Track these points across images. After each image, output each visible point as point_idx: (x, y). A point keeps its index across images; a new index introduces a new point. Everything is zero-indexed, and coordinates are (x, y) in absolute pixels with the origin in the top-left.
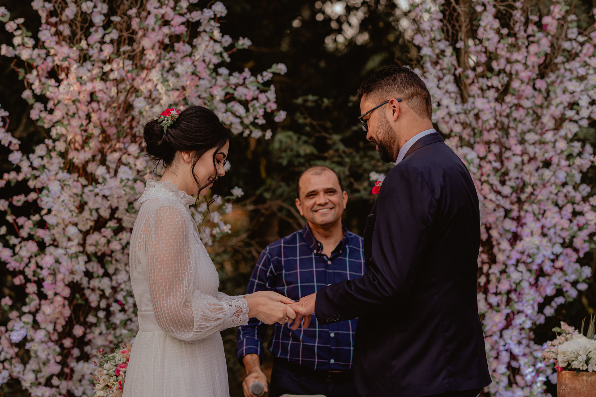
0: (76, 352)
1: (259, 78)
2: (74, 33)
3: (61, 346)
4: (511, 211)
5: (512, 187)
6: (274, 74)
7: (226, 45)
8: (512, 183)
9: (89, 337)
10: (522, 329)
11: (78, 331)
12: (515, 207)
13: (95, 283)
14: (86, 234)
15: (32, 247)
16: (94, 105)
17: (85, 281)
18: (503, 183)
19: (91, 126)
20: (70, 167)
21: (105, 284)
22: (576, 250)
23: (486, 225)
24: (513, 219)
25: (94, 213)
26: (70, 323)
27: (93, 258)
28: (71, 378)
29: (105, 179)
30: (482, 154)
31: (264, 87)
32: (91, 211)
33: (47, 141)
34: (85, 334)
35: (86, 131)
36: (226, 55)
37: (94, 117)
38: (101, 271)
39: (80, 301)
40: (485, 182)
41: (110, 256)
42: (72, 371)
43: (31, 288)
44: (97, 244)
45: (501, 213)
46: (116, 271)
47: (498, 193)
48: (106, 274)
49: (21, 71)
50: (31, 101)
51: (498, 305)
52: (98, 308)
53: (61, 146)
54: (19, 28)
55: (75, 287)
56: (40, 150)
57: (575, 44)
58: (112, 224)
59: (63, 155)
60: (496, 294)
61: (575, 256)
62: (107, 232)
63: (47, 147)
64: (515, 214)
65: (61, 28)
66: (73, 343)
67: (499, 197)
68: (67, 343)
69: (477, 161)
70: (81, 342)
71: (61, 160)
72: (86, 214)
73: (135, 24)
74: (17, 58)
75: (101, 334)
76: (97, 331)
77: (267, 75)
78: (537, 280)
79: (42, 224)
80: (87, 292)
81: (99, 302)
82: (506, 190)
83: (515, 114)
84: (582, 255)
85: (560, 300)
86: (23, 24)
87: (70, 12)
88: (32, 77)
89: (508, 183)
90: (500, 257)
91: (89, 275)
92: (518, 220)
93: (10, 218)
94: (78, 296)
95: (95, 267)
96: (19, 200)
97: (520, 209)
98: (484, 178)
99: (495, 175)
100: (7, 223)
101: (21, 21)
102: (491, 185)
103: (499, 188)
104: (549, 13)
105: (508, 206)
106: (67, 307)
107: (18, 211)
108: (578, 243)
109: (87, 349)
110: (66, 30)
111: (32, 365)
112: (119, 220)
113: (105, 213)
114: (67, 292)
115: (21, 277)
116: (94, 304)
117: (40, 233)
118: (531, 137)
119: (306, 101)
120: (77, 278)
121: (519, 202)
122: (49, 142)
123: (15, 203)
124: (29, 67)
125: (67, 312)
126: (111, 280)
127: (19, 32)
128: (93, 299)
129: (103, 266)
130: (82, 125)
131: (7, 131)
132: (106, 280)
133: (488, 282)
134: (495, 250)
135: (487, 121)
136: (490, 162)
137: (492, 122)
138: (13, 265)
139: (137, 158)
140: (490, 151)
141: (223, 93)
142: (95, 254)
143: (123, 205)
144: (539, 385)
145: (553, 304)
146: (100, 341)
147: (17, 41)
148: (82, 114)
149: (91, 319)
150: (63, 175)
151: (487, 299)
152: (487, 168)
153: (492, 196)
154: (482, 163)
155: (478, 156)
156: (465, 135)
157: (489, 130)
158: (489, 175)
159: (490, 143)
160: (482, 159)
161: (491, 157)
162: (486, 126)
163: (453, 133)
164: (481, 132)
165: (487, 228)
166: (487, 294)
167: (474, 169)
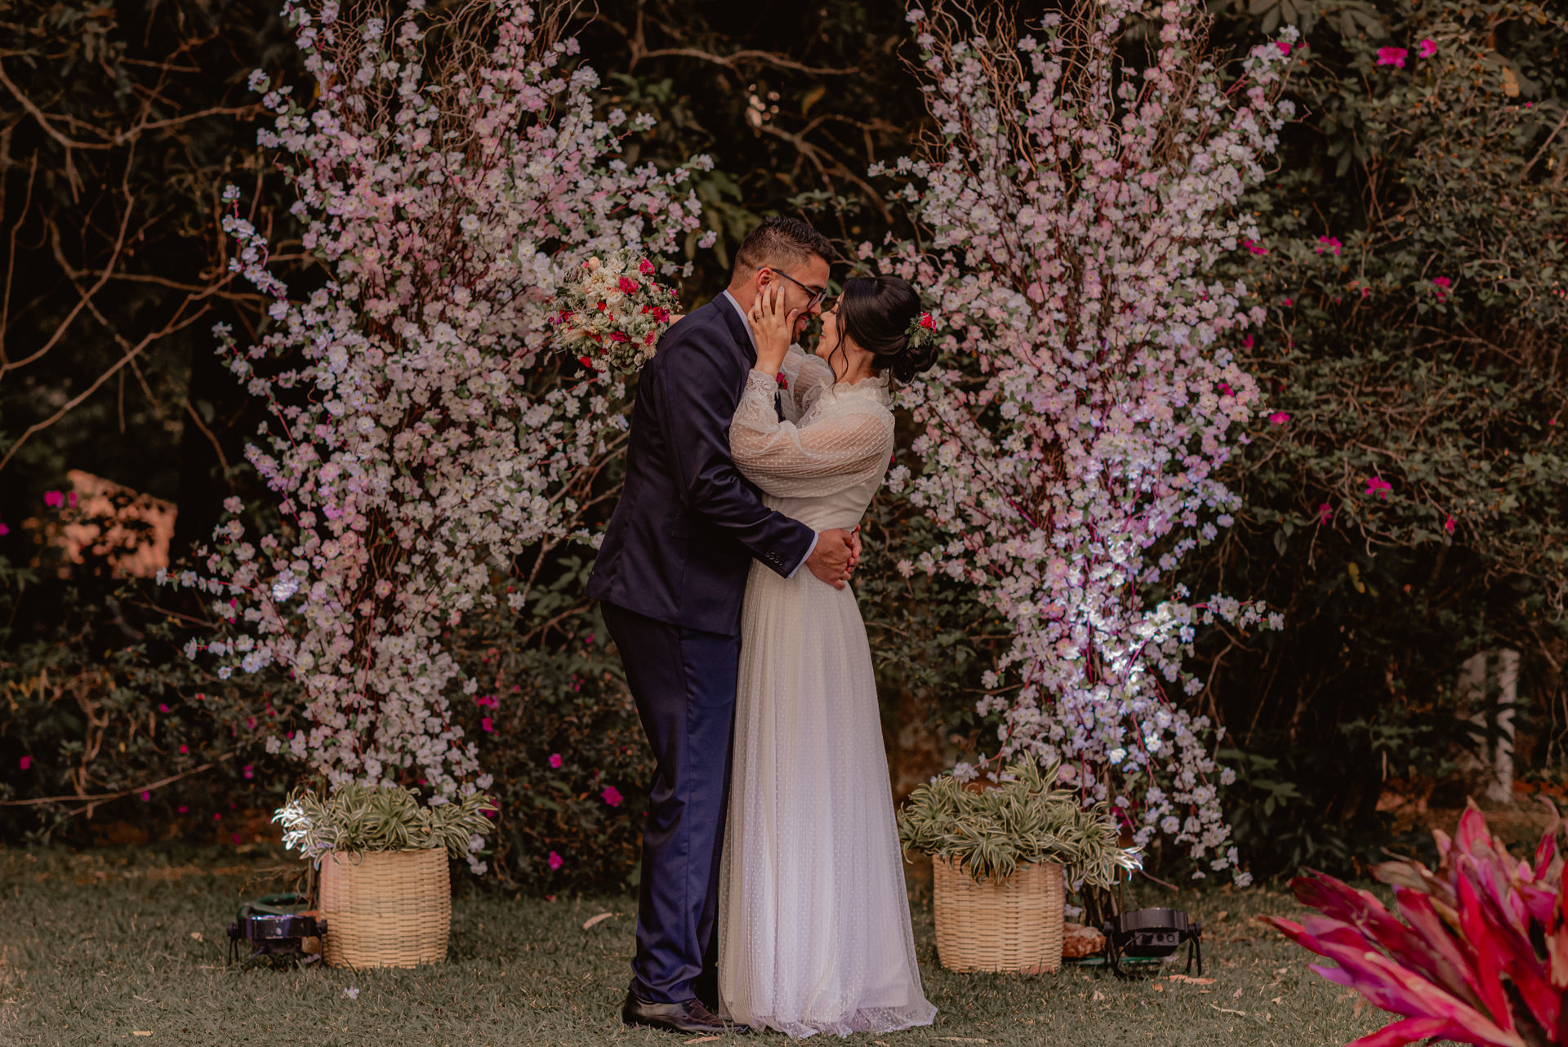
0: (380, 624)
1: (669, 178)
2: (371, 110)
3: (357, 614)
4: (1090, 391)
5: (1087, 353)
6: (692, 170)
7: (617, 124)
8: (1088, 347)
9: (400, 597)
10: (1112, 588)
11: (383, 588)
12: (1098, 387)
13: (408, 510)
14: (393, 432)
15: (307, 453)
16: (402, 227)
17: (391, 506)
18: (1071, 346)
19: (397, 260)
20: (366, 326)
21: (424, 512)
22: (1208, 458)
23: (1047, 415)
24: (1093, 407)
25: (405, 397)
26: (369, 575)
27: (404, 471)
28: (372, 666)
29: (417, 343)
30: (1039, 300)
31: (677, 193)
32: (399, 395)
33: (329, 284)
34: (393, 593)
35: (390, 267)
36: (615, 142)
37: (403, 246)
38: (418, 492)
39: (385, 541)
40: (1043, 344)
41: (433, 468)
42: (374, 653)
43: (307, 519)
44: (409, 448)
45: (1070, 395)
46: (443, 491)
47: (1066, 362)
48: (427, 497)
49: (289, 170)
50: (304, 219)
51: (1068, 548)
52: (413, 550)
53: (351, 291)
54: (284, 102)
55: (377, 517)
56: (320, 298)
57: (1210, 112)
58: (433, 415)
59: (356, 306)
60: (1067, 530)
61: (1205, 468)
62: (425, 428)
63: (330, 293)
64: (1097, 398)
65: (350, 101)
66: (376, 609)
67: (1066, 370)
68: (366, 608)
69: (1028, 310)
70: (388, 607)
71: (351, 313)
72: (392, 399)
73: (464, 96)
74: (282, 148)
75: (417, 592)
76: (411, 587)
77: (682, 174)
78: (1139, 507)
79: (324, 418)
80: (396, 525)
81: (414, 541)
82: (1079, 359)
83: (1094, 233)
84: (1217, 465)
85: (1189, 543)
86: (291, 95)
87: (365, 75)
88: (306, 180)
89: (1081, 346)
90: (1073, 470)
91: (397, 496)
92: (1104, 407)
93: (274, 409)
94: (381, 531)
95: (407, 484)
96: (288, 379)
97: (1105, 389)
98: (1042, 338)
100: (269, 417)
101: (286, 90)
102: (1051, 349)
103: (1066, 354)
104: (1155, 63)
105: (1083, 385)
106: (363, 550)
107: (286, 397)
108: (1208, 446)
109: (398, 619)
110: (359, 104)
111: (310, 642)
112: (445, 410)
113: (422, 399)
114: (361, 524)
115: (292, 502)
116: (406, 545)
117: (321, 430)
118: (1122, 270)
119: (810, 201)
120: (378, 500)
121: (1104, 377)
122: (333, 286)
123: (281, 383)
124: (302, 162)
125: (364, 556)
126: (434, 506)
127: (284, 109)
128: (405, 535)
129: (421, 485)
130: (381, 259)
131: (265, 269)
132: (425, 507)
133: (1053, 510)
134: (1066, 458)
135: (1042, 243)
137: (1052, 246)
138: (277, 482)
139: (469, 309)
140: (1052, 294)
141: (609, 204)
142: (408, 463)
143: (449, 385)
144: (1134, 678)
145: (1176, 549)
146: (416, 605)
147: (281, 123)
148: (385, 240)
149: (403, 568)
150: (355, 338)
151: (1048, 538)
152: (1047, 321)
153: (1050, 368)
154: (1040, 313)
155: (1030, 302)
156: (1015, 267)
157: (1050, 259)
158: (1049, 333)
159: (1052, 280)
160: (1037, 307)
161: (1052, 304)
162: (1041, 253)
163: (985, 266)
164: (1037, 263)
165: (1051, 421)
166: (1051, 530)
167: (1019, 324)
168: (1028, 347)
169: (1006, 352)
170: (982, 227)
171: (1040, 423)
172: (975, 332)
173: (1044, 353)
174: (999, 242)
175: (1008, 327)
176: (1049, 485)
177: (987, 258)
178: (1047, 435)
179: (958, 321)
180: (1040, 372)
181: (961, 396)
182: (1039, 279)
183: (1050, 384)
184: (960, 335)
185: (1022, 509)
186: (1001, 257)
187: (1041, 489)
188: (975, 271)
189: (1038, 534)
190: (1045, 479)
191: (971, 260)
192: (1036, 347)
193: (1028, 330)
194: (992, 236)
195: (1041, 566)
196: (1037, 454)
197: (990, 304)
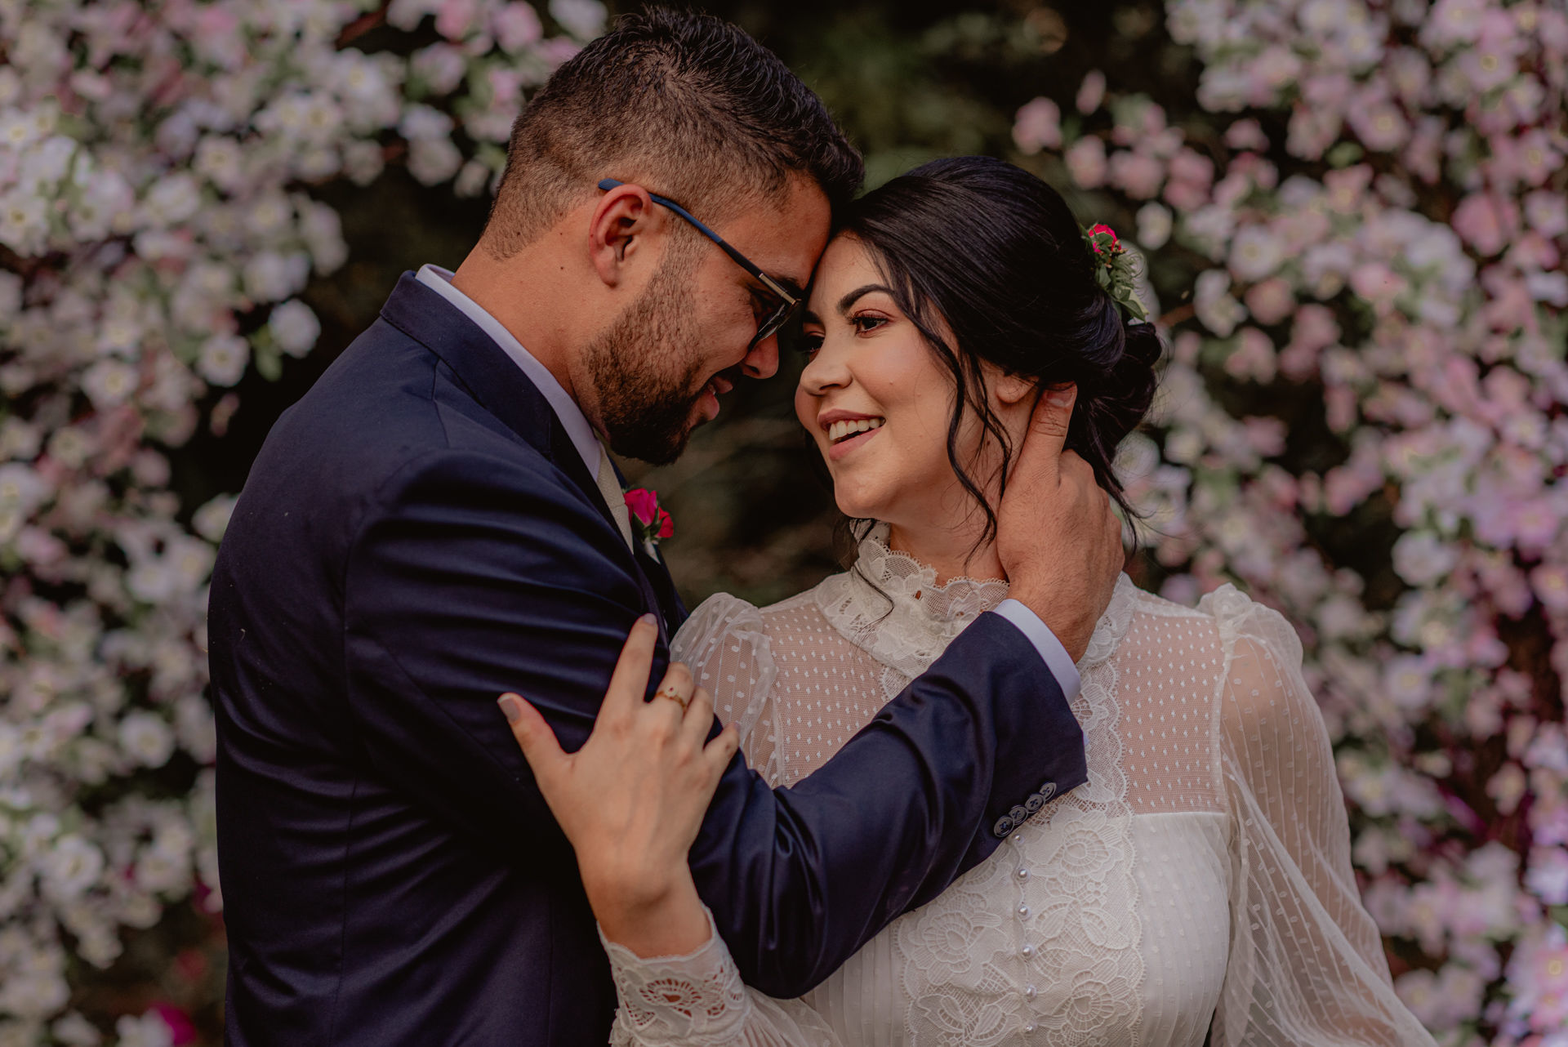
23: (1514, 547)
30: (1488, 240)
69: (1460, 271)
98: (1497, 348)
99: (1545, 332)
102: (1529, 377)
133: (1529, 797)
135: (1500, 91)
136: (1519, 274)
137: (1526, 97)
140: (1527, 227)
151: (1522, 870)
152: (1512, 302)
153: (1526, 428)
154: (1497, 279)
155: (1468, 249)
156: (1423, 160)
157: (1518, 131)
158: (1518, 334)
159: (1522, 191)
160: (1485, 262)
161: (1527, 254)
162: (1496, 118)
163: (1345, 154)
164: (1482, 147)
165: (1525, 562)
166: (1523, 845)
167: (1436, 309)
168: (1464, 372)
169: (1403, 380)
170: (1333, 55)
171: (1496, 571)
172: (1317, 327)
173: (1505, 386)
174: (1378, 90)
175: (1408, 317)
176: (1520, 731)
177: (1347, 134)
178: (1513, 599)
179: (1271, 301)
180: (1497, 435)
181: (1278, 483)
182: (1487, 186)
183: (1524, 473)
184: (1280, 334)
185: (1448, 786)
186: (1383, 130)
187: (1499, 741)
188: (1317, 170)
189: (1494, 862)
190: (1508, 712)
191: (1306, 137)
192: (1484, 368)
193: (1462, 323)
194: (1362, 78)
195: (1505, 949)
196: (1489, 650)
197: (1361, 256)
